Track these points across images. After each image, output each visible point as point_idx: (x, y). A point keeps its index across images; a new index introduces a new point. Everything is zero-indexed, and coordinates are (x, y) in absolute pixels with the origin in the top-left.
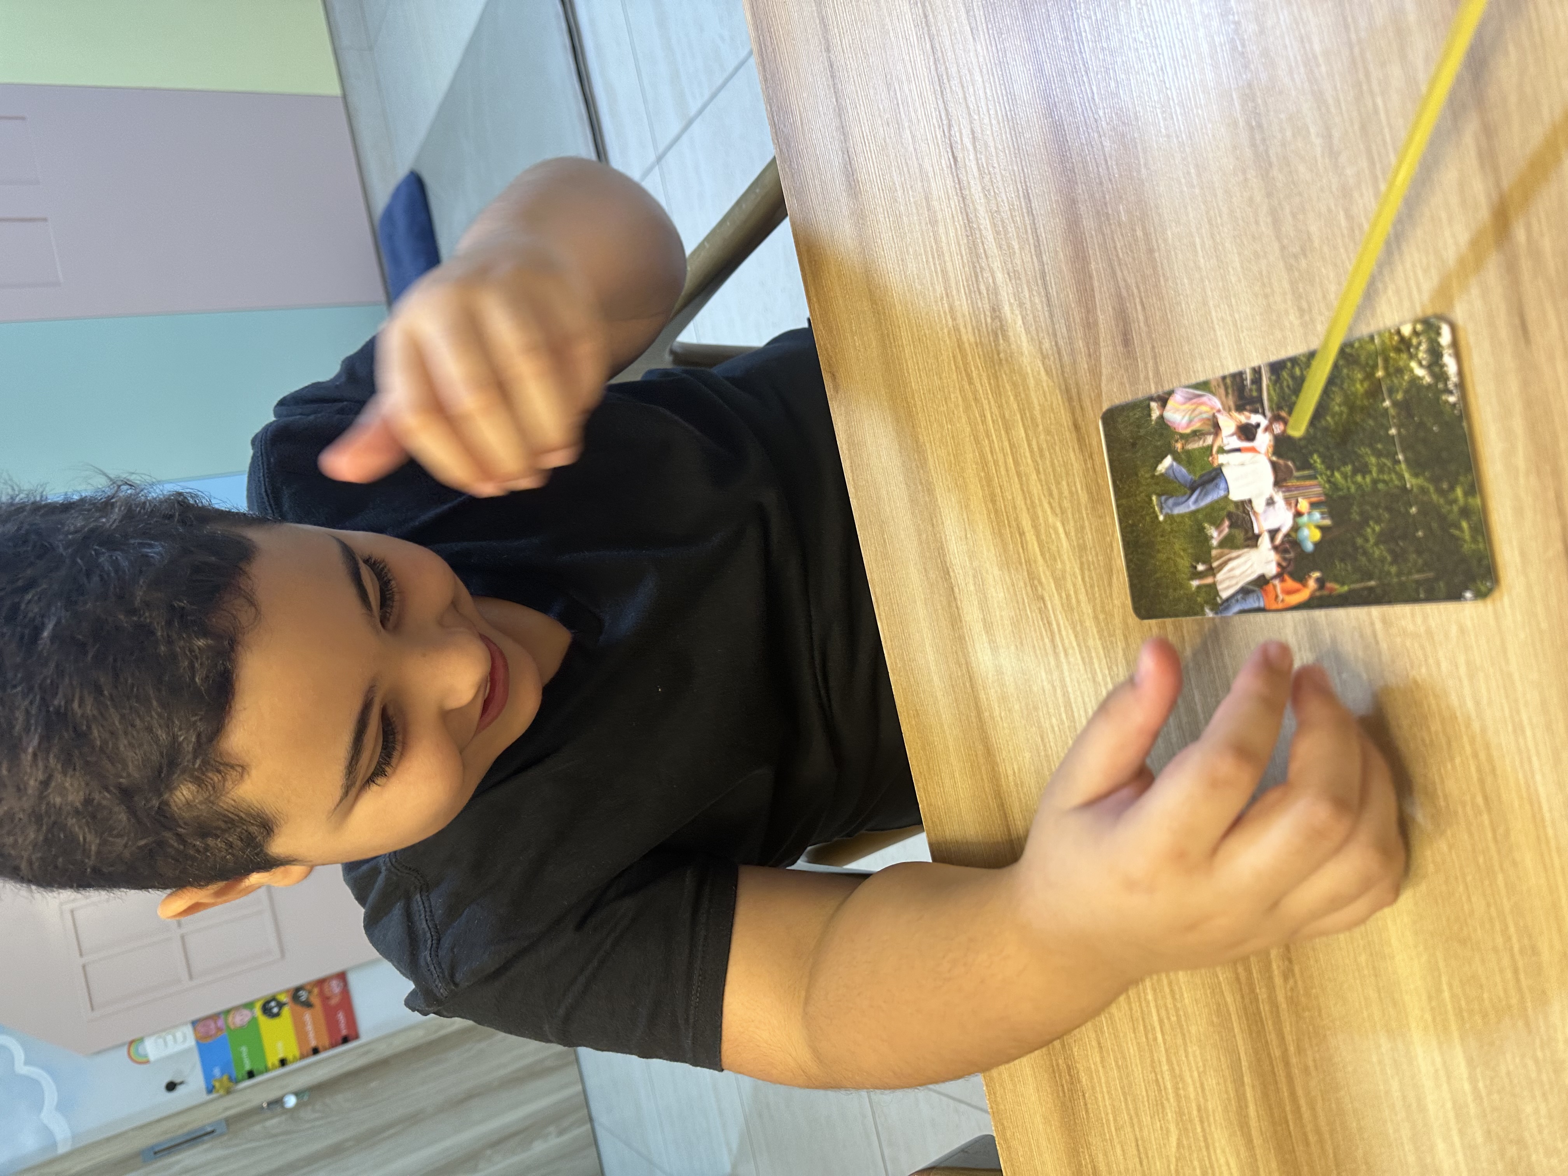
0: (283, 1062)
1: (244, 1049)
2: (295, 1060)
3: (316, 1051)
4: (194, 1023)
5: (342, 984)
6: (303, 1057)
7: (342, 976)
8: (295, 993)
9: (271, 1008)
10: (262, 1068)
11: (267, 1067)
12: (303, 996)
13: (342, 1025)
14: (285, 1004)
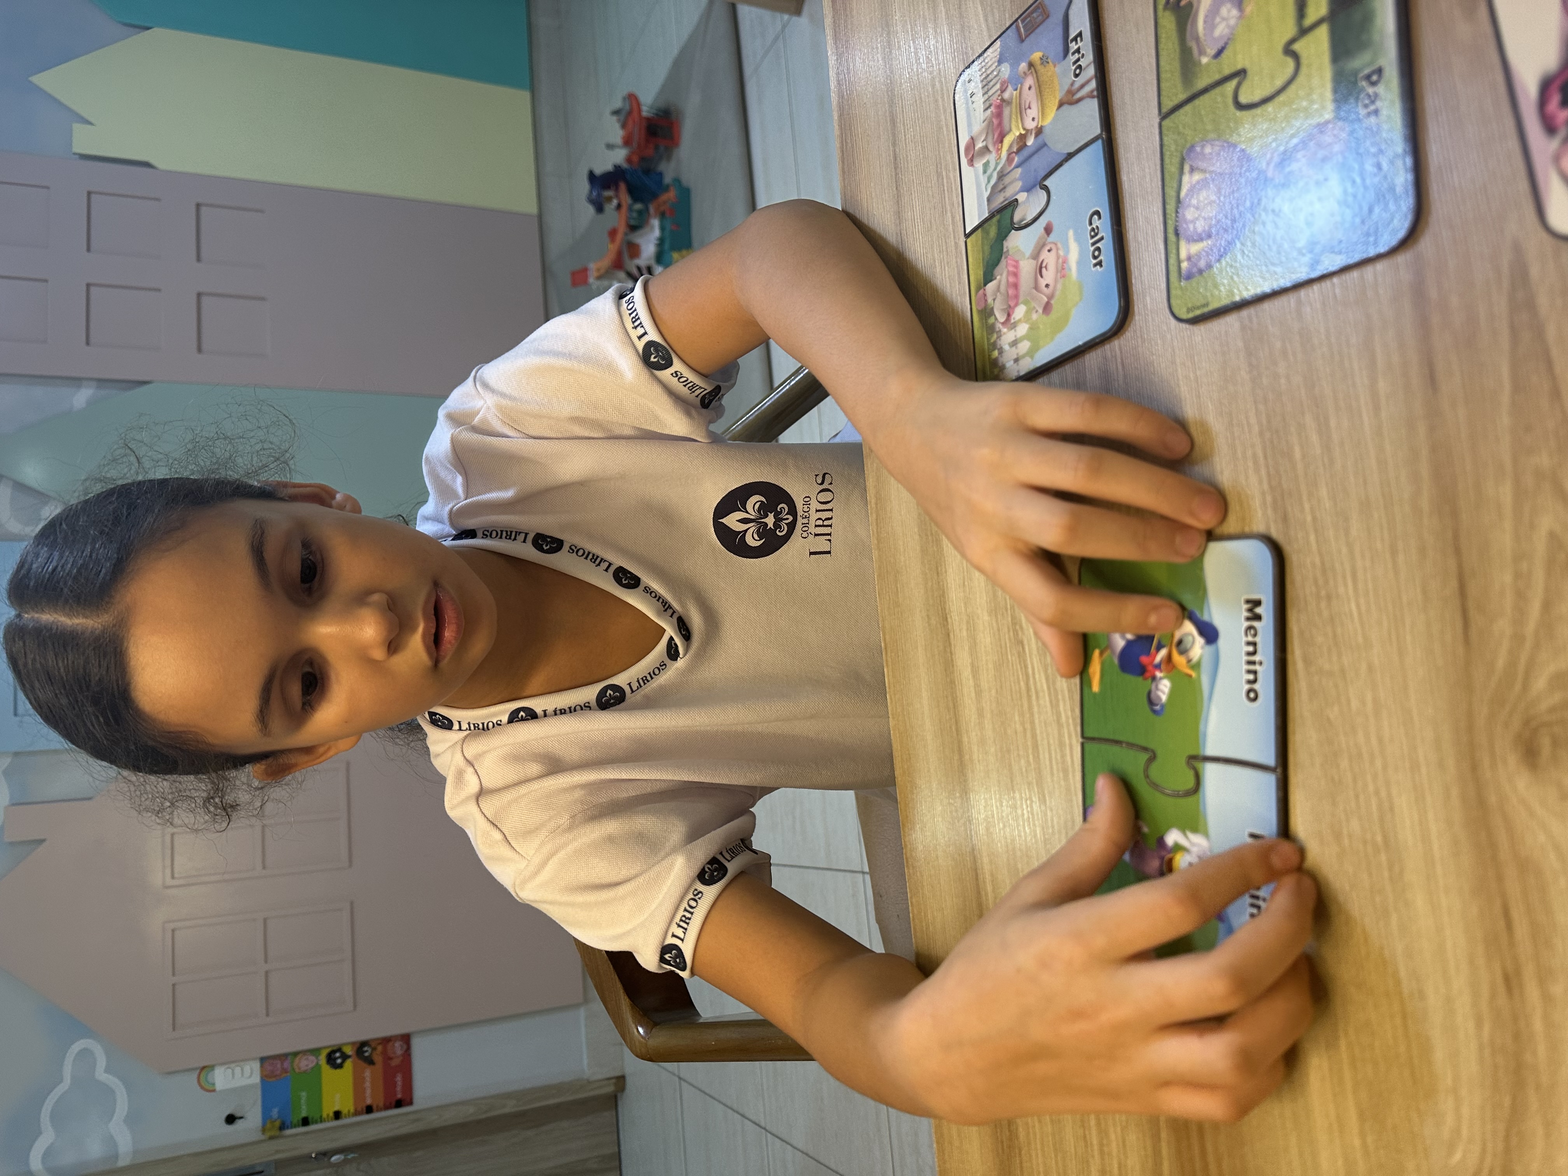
0: (337, 1115)
1: (304, 1094)
2: (349, 1115)
3: (369, 1110)
4: (263, 1060)
5: (405, 1047)
6: (357, 1113)
7: (406, 1039)
8: (360, 1048)
9: (335, 1059)
10: (317, 1116)
11: (321, 1117)
12: (367, 1051)
13: (399, 1089)
14: (349, 1057)
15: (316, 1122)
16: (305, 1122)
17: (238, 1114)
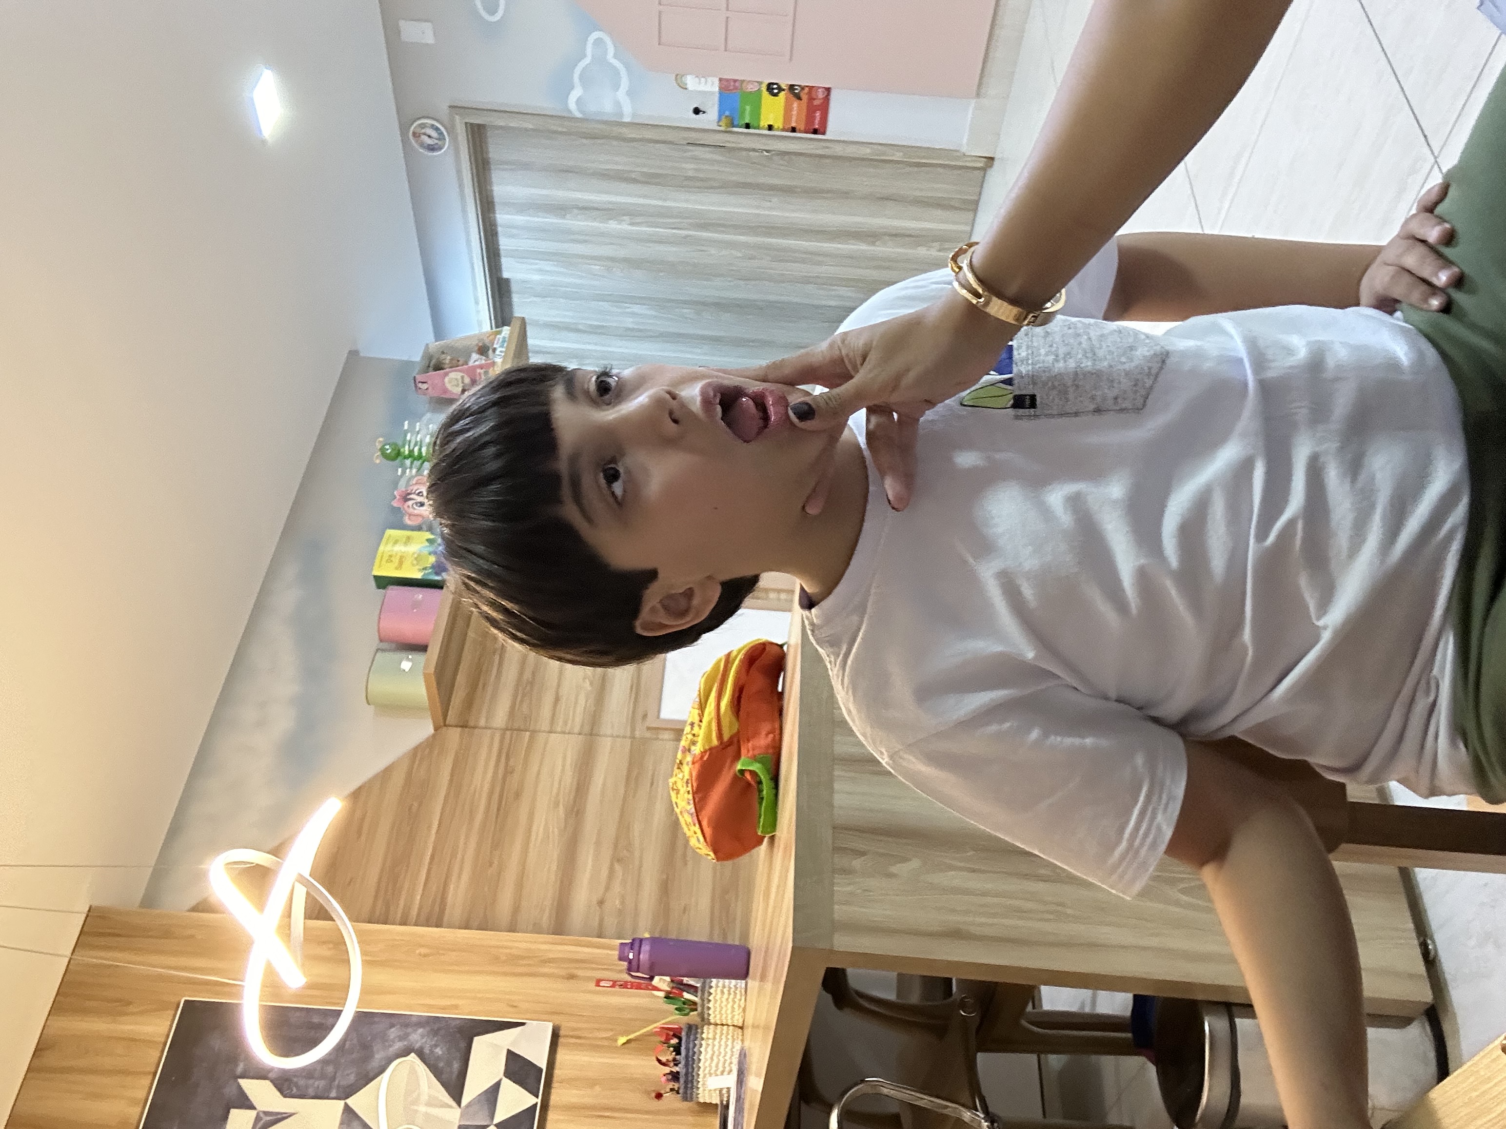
0: (770, 128)
1: (748, 108)
2: (778, 129)
3: (794, 130)
4: (721, 80)
5: (826, 94)
6: (784, 130)
7: (828, 90)
8: (792, 87)
9: (773, 89)
10: (756, 125)
11: (759, 126)
12: (796, 89)
13: (817, 121)
14: (784, 90)
15: (755, 128)
16: (748, 126)
17: (701, 108)
